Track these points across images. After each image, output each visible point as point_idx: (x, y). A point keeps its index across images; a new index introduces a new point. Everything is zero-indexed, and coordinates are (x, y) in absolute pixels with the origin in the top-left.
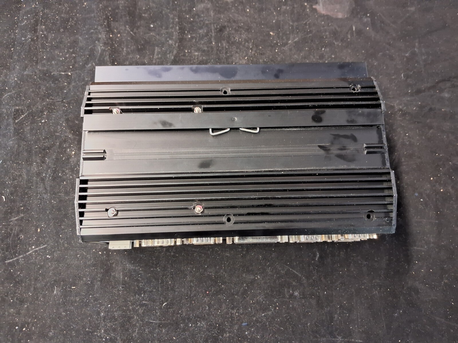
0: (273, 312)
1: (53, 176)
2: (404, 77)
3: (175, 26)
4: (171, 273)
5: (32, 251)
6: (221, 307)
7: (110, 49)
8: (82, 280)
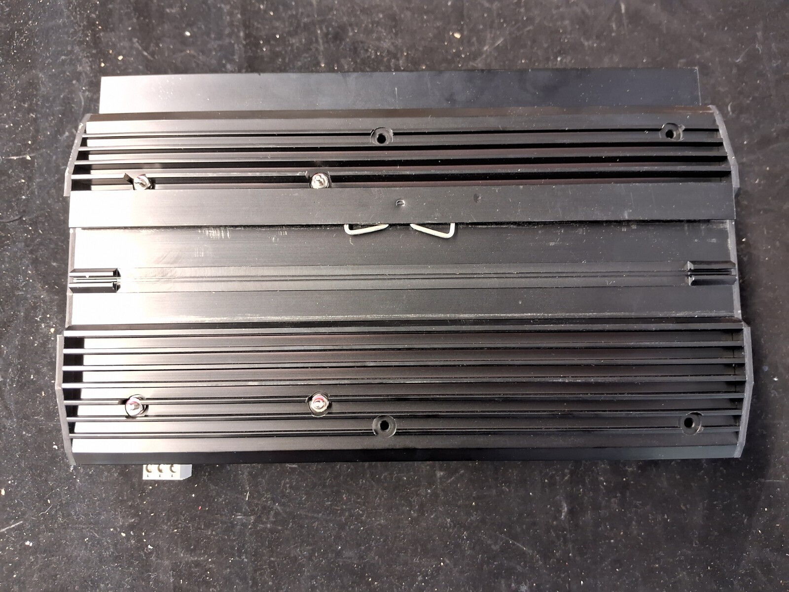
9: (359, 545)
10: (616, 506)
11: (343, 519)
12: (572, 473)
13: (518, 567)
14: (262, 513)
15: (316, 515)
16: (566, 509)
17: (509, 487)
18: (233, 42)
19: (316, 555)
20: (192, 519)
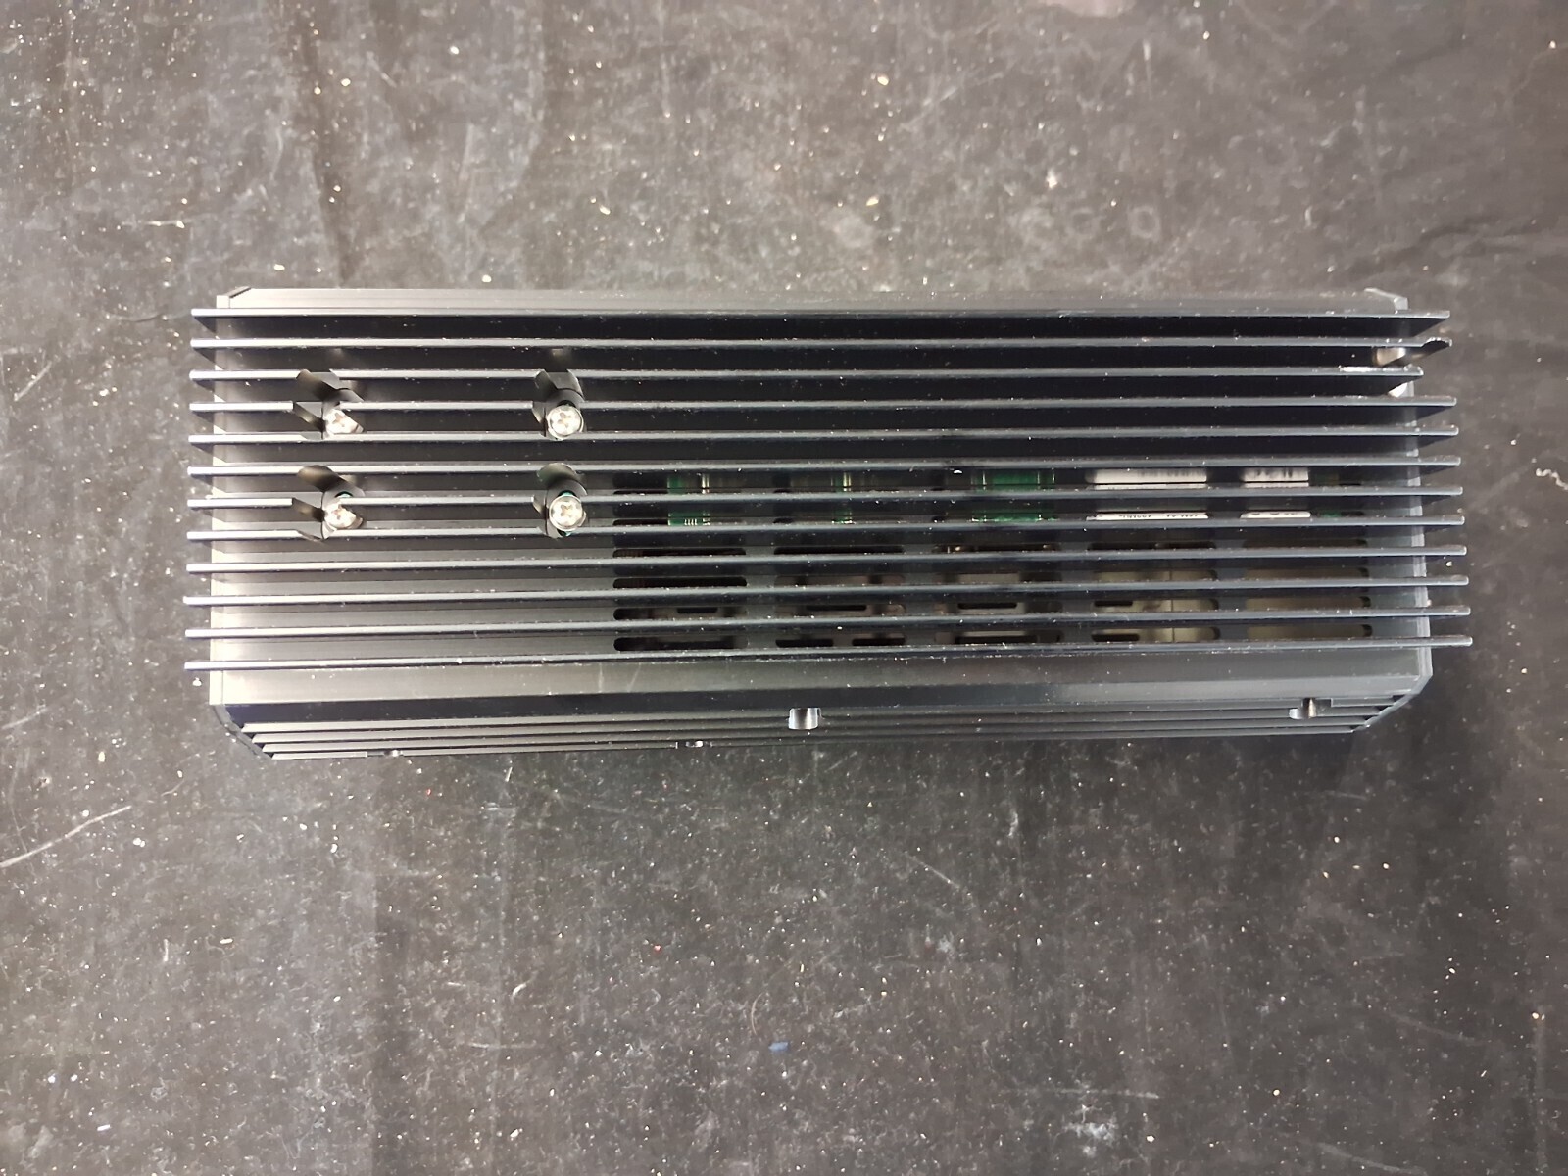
0: (869, 1007)
1: (143, 577)
2: (1314, 219)
3: (532, 49)
4: (539, 888)
5: (82, 827)
6: (701, 993)
7: (317, 137)
8: (253, 915)
9: (682, 863)
10: (1097, 822)
11: (661, 818)
12: (1028, 765)
13: (937, 910)
14: (530, 805)
15: (617, 811)
16: (1017, 822)
17: (927, 781)
18: (526, 67)
19: (614, 875)
20: (416, 810)
